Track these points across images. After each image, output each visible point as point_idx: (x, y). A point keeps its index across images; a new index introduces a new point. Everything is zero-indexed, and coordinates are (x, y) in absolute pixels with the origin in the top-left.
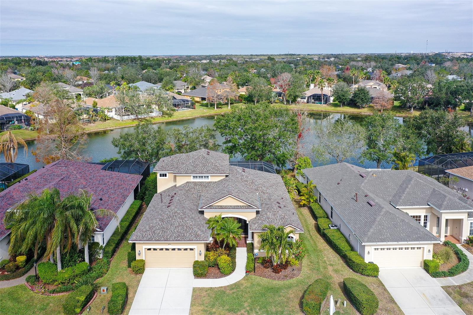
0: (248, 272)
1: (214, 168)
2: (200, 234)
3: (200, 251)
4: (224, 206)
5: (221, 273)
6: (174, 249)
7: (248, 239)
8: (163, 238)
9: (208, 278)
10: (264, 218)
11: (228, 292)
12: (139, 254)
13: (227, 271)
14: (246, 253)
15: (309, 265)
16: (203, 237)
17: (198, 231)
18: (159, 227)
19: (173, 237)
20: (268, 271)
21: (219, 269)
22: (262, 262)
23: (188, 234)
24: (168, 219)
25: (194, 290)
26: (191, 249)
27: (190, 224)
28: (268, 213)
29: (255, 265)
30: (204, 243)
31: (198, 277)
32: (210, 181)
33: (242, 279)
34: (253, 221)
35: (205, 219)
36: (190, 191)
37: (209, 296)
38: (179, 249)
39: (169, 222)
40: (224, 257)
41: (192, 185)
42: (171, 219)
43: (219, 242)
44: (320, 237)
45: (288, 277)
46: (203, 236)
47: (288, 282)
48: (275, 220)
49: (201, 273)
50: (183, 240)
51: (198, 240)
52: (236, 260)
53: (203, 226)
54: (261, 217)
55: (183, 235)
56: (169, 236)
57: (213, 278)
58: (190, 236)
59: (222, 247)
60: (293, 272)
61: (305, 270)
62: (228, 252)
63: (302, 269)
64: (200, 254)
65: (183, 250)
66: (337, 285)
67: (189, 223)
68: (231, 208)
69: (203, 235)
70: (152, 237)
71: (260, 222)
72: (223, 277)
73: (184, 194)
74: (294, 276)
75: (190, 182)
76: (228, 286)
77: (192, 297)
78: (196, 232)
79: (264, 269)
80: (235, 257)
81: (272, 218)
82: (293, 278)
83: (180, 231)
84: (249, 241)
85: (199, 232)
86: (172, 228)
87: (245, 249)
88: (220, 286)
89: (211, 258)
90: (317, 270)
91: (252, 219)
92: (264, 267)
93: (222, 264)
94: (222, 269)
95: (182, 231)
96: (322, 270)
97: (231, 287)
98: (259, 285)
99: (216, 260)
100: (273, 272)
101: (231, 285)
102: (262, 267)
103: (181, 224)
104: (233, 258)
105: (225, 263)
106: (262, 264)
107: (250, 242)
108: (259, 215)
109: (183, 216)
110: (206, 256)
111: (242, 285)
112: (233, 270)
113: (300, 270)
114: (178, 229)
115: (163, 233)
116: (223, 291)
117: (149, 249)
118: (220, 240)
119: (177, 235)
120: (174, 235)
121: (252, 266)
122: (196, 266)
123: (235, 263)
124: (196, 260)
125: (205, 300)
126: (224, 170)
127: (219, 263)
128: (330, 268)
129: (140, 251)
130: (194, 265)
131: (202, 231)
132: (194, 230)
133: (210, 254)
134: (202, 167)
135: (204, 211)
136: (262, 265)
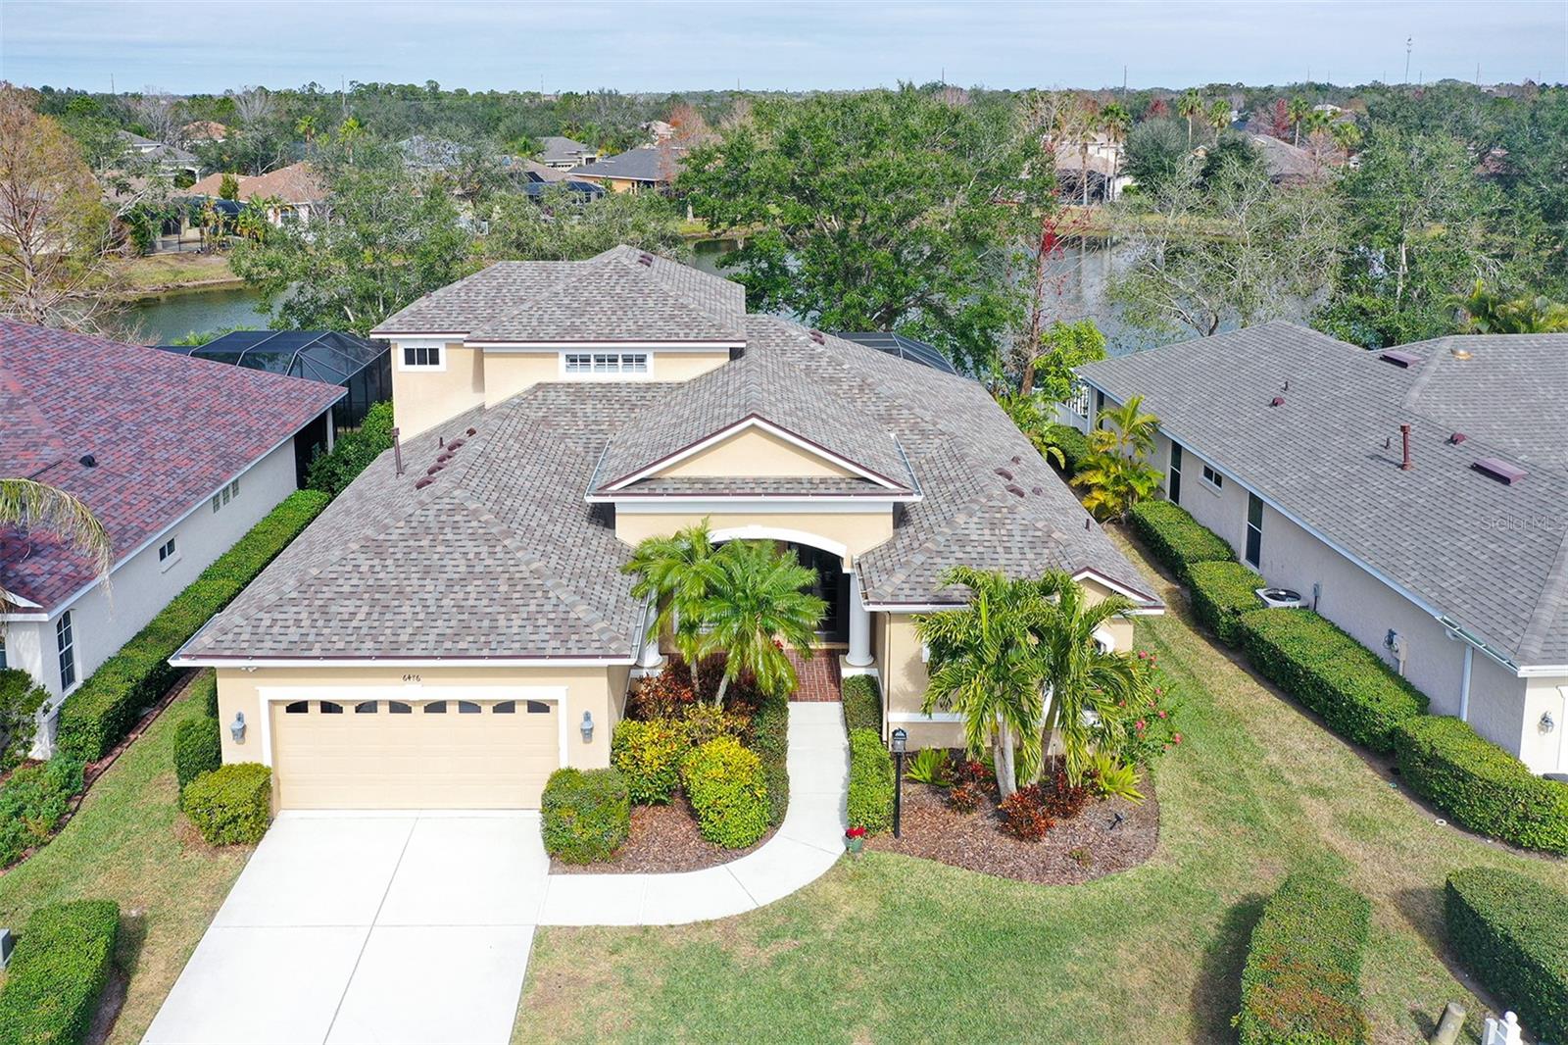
0: (860, 832)
1: (672, 317)
2: (586, 618)
3: (587, 717)
4: (720, 481)
5: (704, 836)
6: (437, 707)
7: (849, 658)
8: (369, 644)
9: (628, 870)
10: (939, 538)
11: (743, 952)
12: (240, 734)
13: (737, 827)
14: (841, 731)
15: (1198, 794)
16: (605, 637)
17: (573, 605)
18: (354, 582)
19: (432, 638)
20: (974, 826)
21: (694, 814)
22: (933, 779)
23: (517, 622)
24: (411, 543)
25: (545, 941)
26: (537, 707)
27: (534, 566)
28: (961, 519)
29: (898, 792)
30: (609, 667)
31: (569, 862)
32: (652, 380)
33: (826, 877)
34: (879, 560)
35: (617, 548)
36: (549, 425)
37: (629, 983)
38: (468, 707)
39: (414, 555)
40: (725, 749)
41: (563, 400)
42: (425, 543)
43: (694, 670)
44: (1213, 652)
45: (1093, 863)
46: (602, 631)
47: (1097, 891)
48: (1000, 549)
49: (589, 843)
50: (485, 652)
51: (575, 652)
52: (788, 765)
53: (607, 583)
54: (922, 536)
55: (486, 623)
56: (410, 630)
57: (660, 870)
58: (529, 629)
59: (709, 695)
60: (1115, 833)
61: (1182, 823)
62: (742, 723)
63: (1165, 816)
64: (588, 734)
65: (487, 709)
66: (1391, 910)
67: (528, 563)
68: (757, 491)
69: (603, 625)
70: (311, 638)
71: (918, 559)
72: (715, 864)
73: (519, 437)
74: (1129, 857)
75: (554, 386)
76: (745, 918)
77: (524, 991)
78: (562, 608)
79: (950, 815)
80: (784, 749)
81: (981, 543)
82: (1122, 866)
83: (471, 602)
84: (855, 666)
85: (581, 611)
86: (431, 588)
87: (833, 710)
88: (701, 918)
89: (647, 756)
90: (1248, 819)
91: (872, 552)
92: (951, 804)
93: (710, 787)
94: (711, 816)
95: (485, 602)
96: (1274, 820)
97: (763, 923)
98: (927, 908)
99: (675, 764)
100: (1002, 831)
101: (763, 910)
102: (935, 803)
103: (478, 569)
104: (774, 754)
105: (729, 781)
106: (935, 785)
107: (862, 672)
108: (911, 530)
109: (495, 525)
110: (618, 746)
111: (828, 908)
112: (775, 824)
113: (1151, 818)
114: (461, 595)
115: (375, 616)
116: (714, 948)
117: (299, 707)
118: (701, 655)
119: (453, 623)
120: (439, 623)
121: (882, 797)
122: (558, 797)
123: (786, 779)
124: (564, 766)
125: (602, 1009)
126: (722, 326)
127: (695, 779)
128: (1317, 811)
129: (240, 718)
130: (548, 792)
131: (601, 606)
132: (554, 601)
133: (640, 731)
134: (614, 313)
135: (612, 506)
136: (935, 793)
